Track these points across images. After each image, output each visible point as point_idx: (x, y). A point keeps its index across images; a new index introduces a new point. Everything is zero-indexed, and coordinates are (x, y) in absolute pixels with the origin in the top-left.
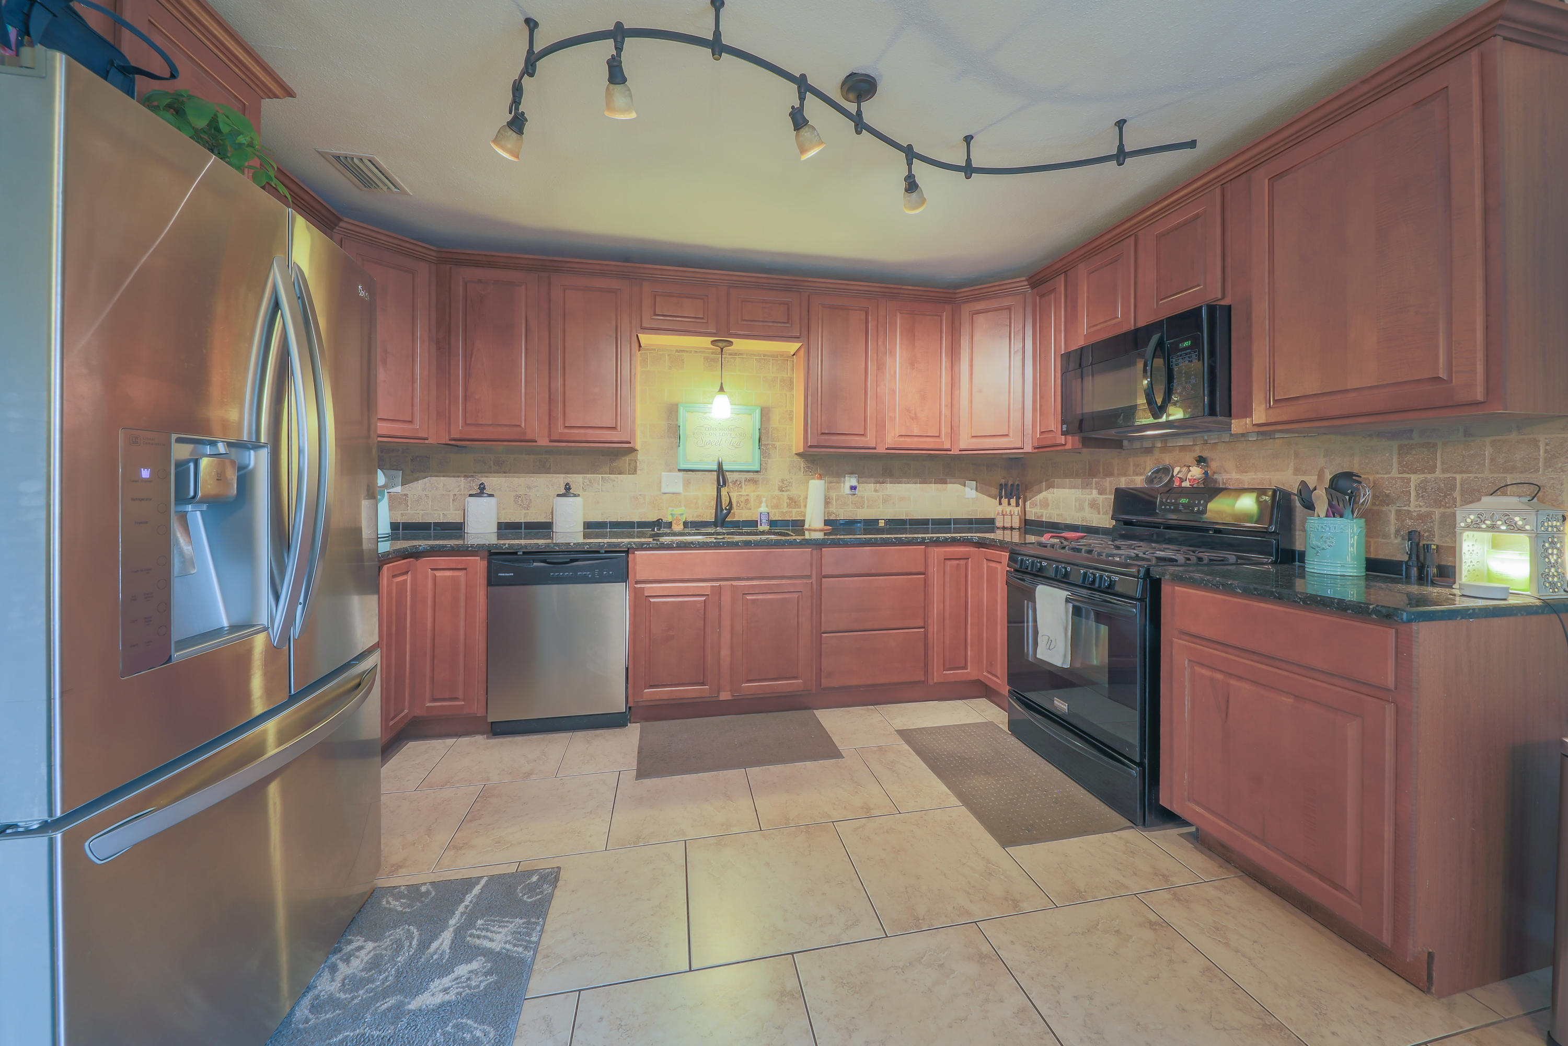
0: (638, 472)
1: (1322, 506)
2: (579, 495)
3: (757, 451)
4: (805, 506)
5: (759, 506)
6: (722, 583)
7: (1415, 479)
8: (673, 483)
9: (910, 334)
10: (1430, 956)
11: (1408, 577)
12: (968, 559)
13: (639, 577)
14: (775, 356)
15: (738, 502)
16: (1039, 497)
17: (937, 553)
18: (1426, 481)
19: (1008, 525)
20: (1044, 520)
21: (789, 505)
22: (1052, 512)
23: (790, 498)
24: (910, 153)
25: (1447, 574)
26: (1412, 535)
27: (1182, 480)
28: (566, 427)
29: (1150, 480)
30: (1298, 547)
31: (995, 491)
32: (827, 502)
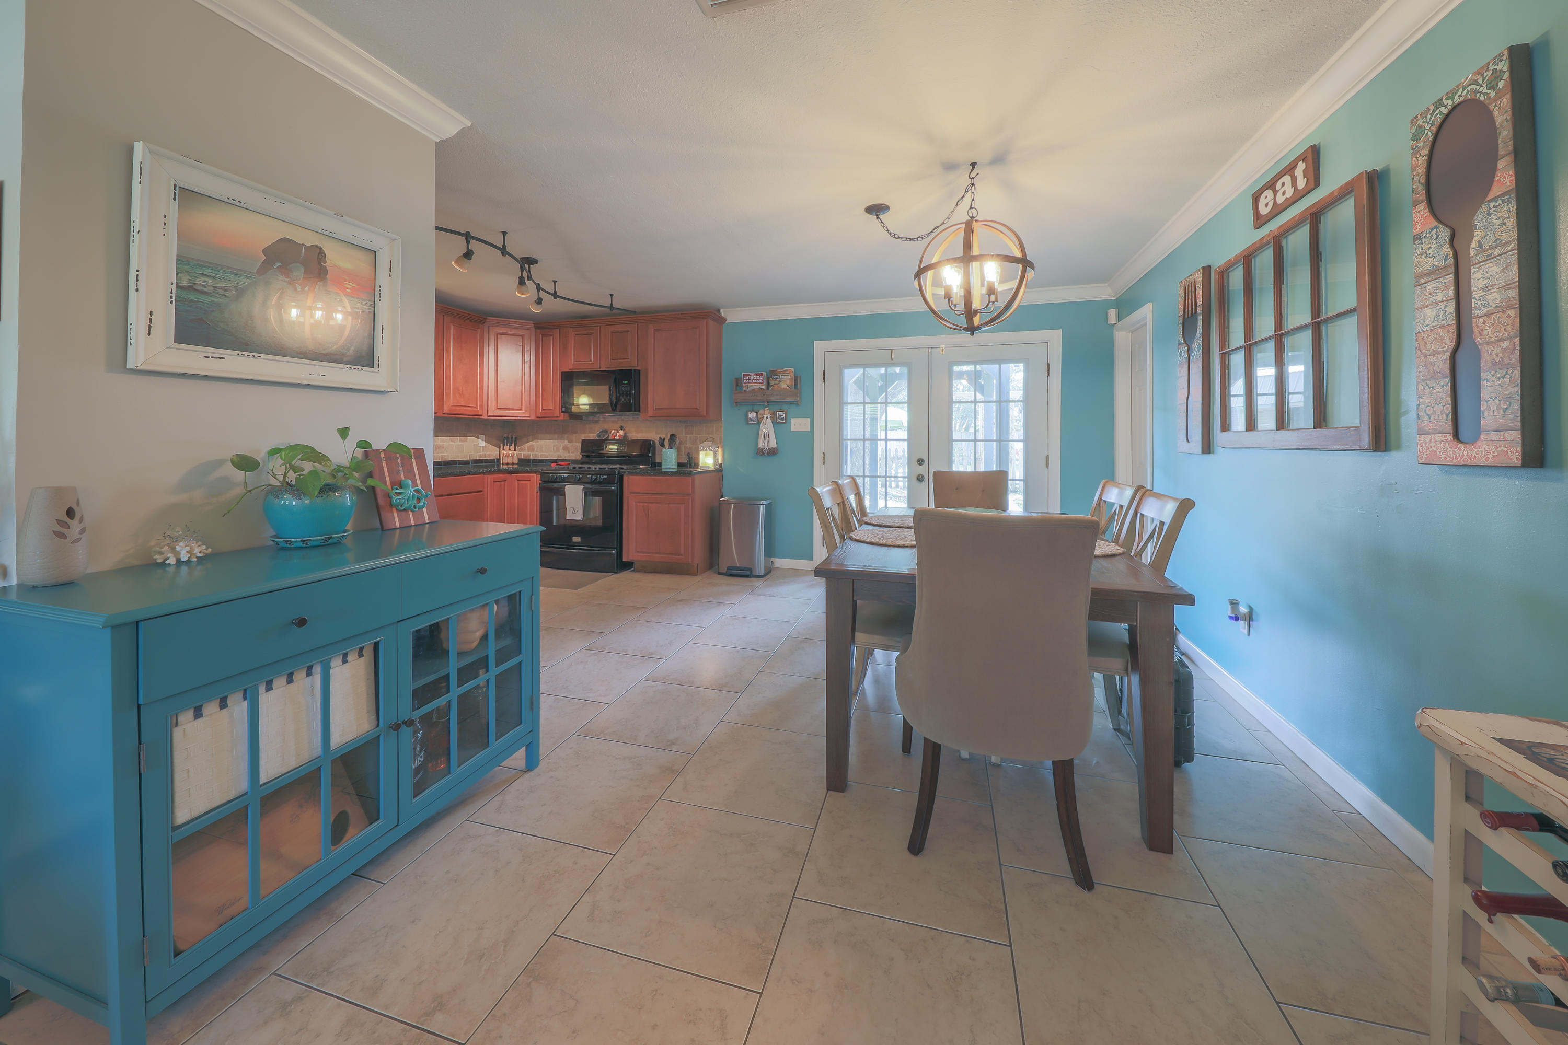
1: (667, 445)
7: (689, 436)
9: (459, 340)
10: (698, 564)
11: (687, 467)
12: (505, 481)
16: (529, 445)
18: (691, 437)
19: (509, 462)
20: (531, 458)
22: (537, 453)
24: (539, 287)
25: (697, 465)
26: (688, 454)
29: (598, 435)
30: (657, 461)
31: (497, 442)
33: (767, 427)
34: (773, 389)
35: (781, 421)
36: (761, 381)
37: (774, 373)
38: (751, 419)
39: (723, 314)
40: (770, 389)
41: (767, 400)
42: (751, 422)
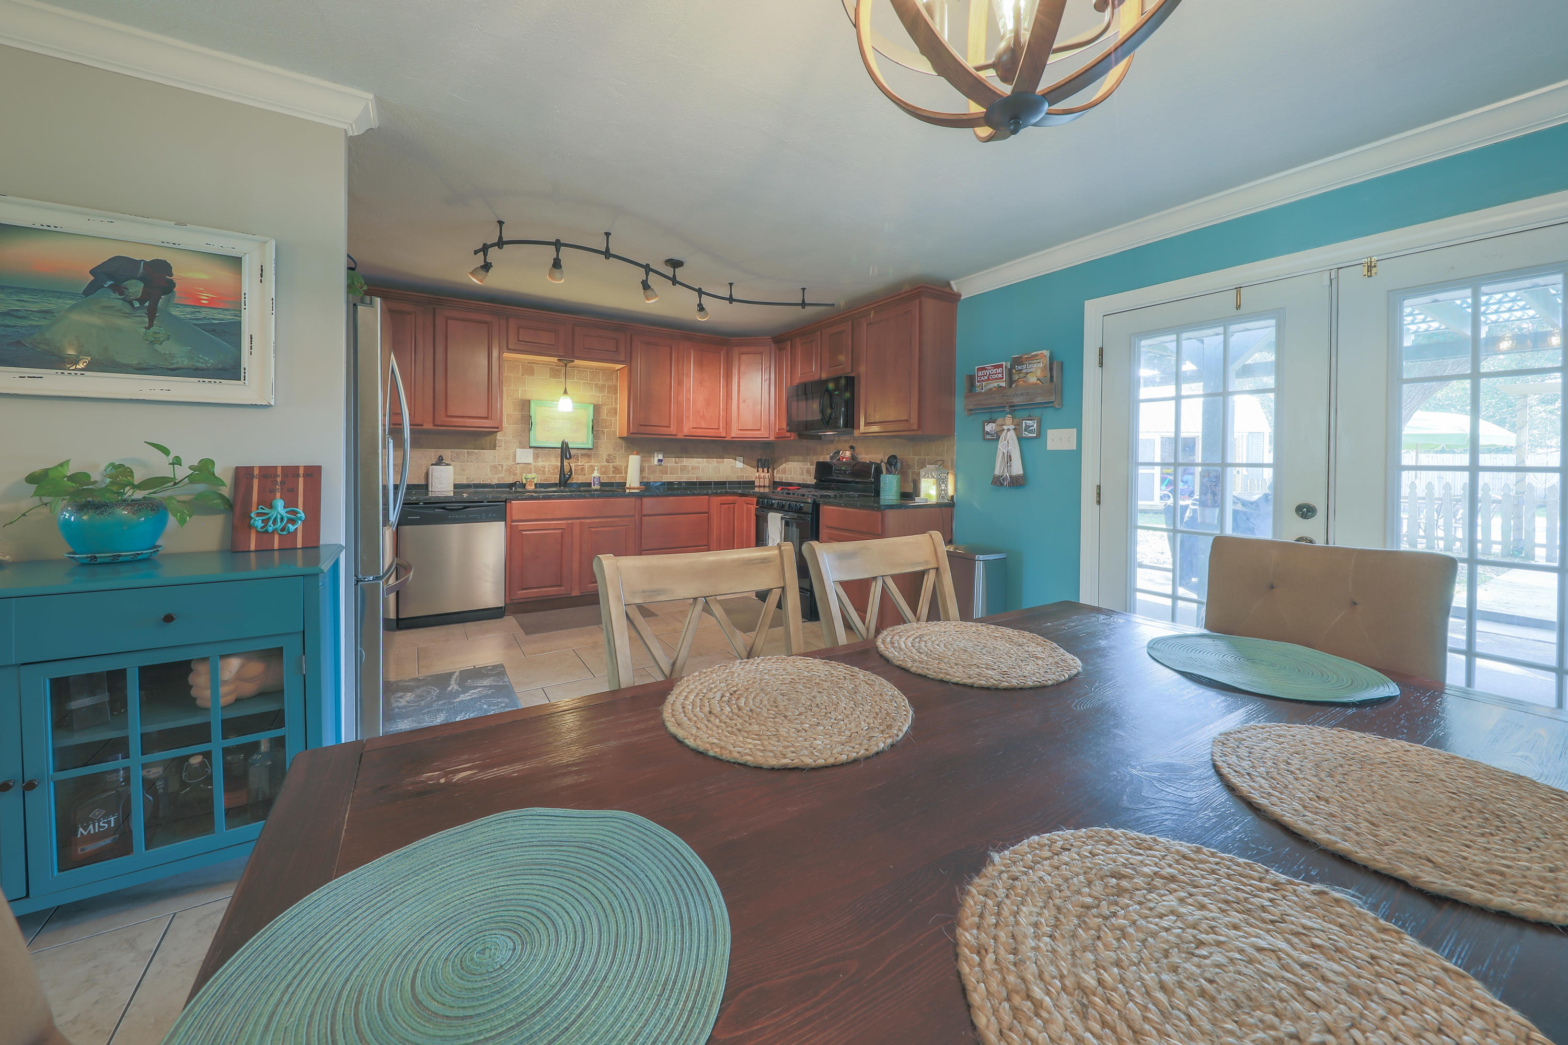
0: (497, 448)
2: (450, 465)
3: (591, 435)
4: (626, 473)
5: (593, 472)
6: (574, 521)
8: (525, 456)
9: (700, 364)
11: (908, 498)
12: (736, 503)
13: (514, 518)
14: (604, 370)
15: (575, 470)
16: (781, 467)
17: (716, 500)
19: (762, 484)
20: (782, 481)
21: (613, 472)
22: (788, 476)
23: (614, 467)
24: (700, 292)
25: (918, 496)
26: (914, 481)
27: (843, 458)
28: (447, 416)
29: (832, 458)
31: (755, 463)
32: (642, 470)
33: (1009, 443)
34: (1016, 386)
35: (1030, 435)
36: (1000, 376)
37: (1017, 361)
38: (988, 433)
39: (955, 288)
40: (1014, 386)
41: (1007, 403)
42: (988, 437)
